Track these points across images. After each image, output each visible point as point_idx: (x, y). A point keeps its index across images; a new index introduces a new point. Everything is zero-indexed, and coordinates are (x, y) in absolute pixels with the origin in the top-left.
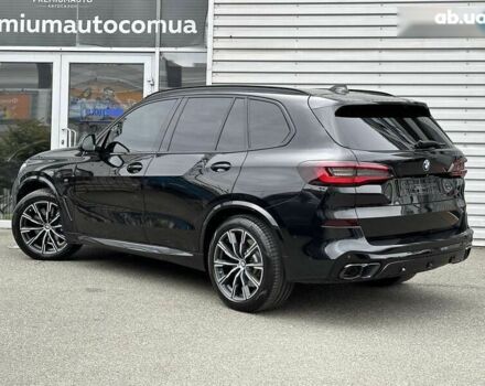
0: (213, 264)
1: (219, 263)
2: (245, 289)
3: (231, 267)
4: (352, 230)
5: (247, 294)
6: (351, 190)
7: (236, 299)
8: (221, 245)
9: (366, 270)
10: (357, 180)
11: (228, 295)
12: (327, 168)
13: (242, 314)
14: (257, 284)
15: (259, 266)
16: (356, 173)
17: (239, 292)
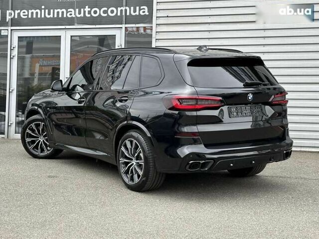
0: (119, 161)
1: (122, 160)
2: (136, 176)
3: (129, 163)
4: (194, 139)
5: (136, 180)
6: (194, 113)
7: (131, 183)
8: (123, 149)
9: (204, 165)
10: (197, 107)
11: (126, 180)
12: (179, 99)
13: (133, 192)
14: (141, 173)
15: (142, 162)
16: (196, 102)
17: (132, 179)
